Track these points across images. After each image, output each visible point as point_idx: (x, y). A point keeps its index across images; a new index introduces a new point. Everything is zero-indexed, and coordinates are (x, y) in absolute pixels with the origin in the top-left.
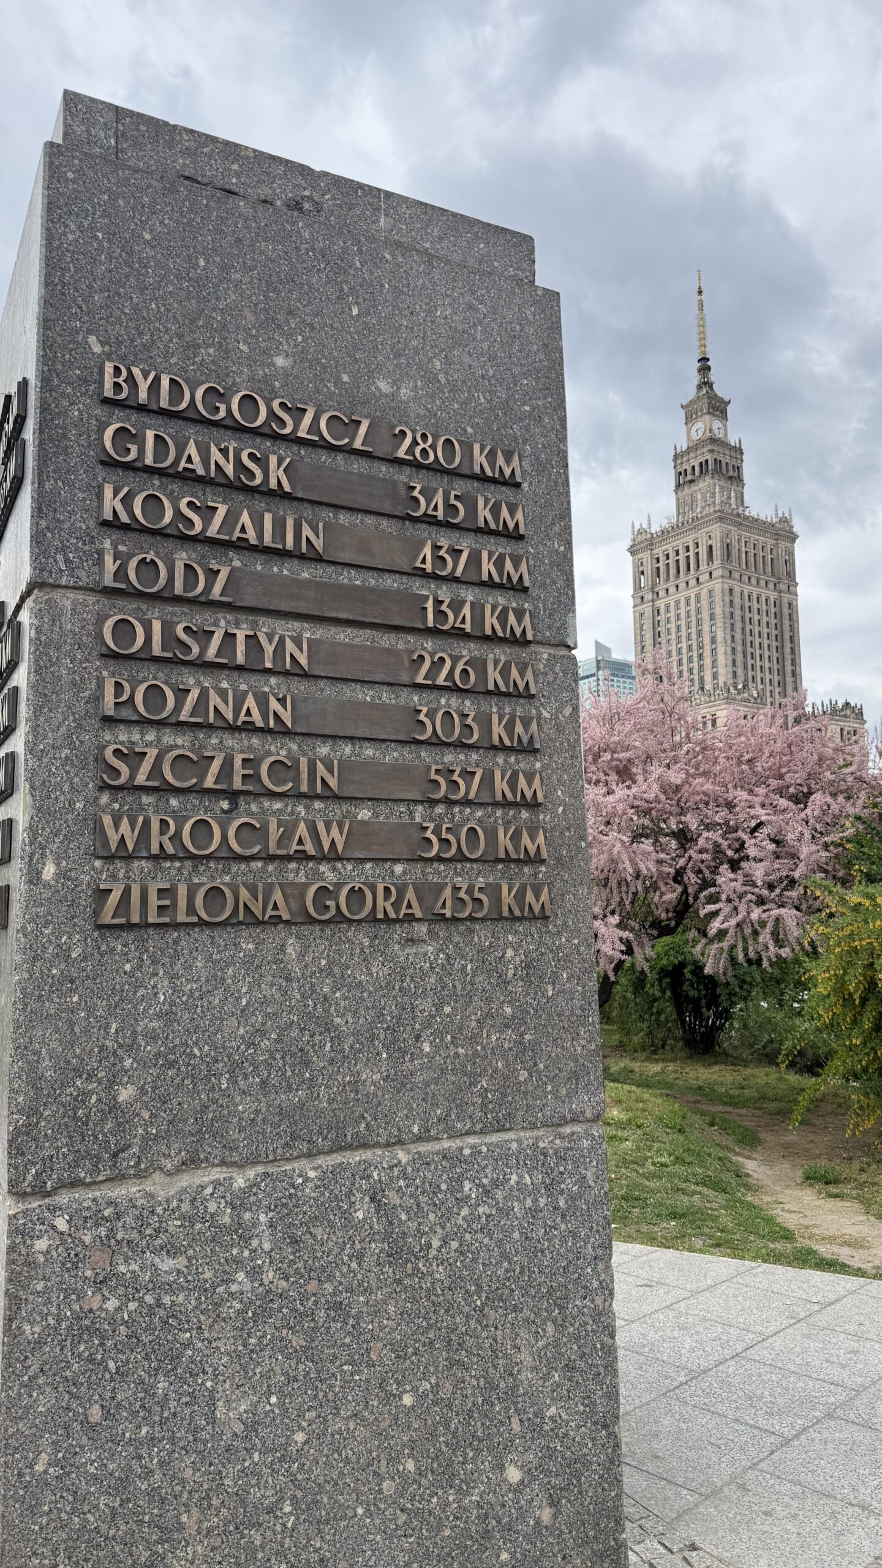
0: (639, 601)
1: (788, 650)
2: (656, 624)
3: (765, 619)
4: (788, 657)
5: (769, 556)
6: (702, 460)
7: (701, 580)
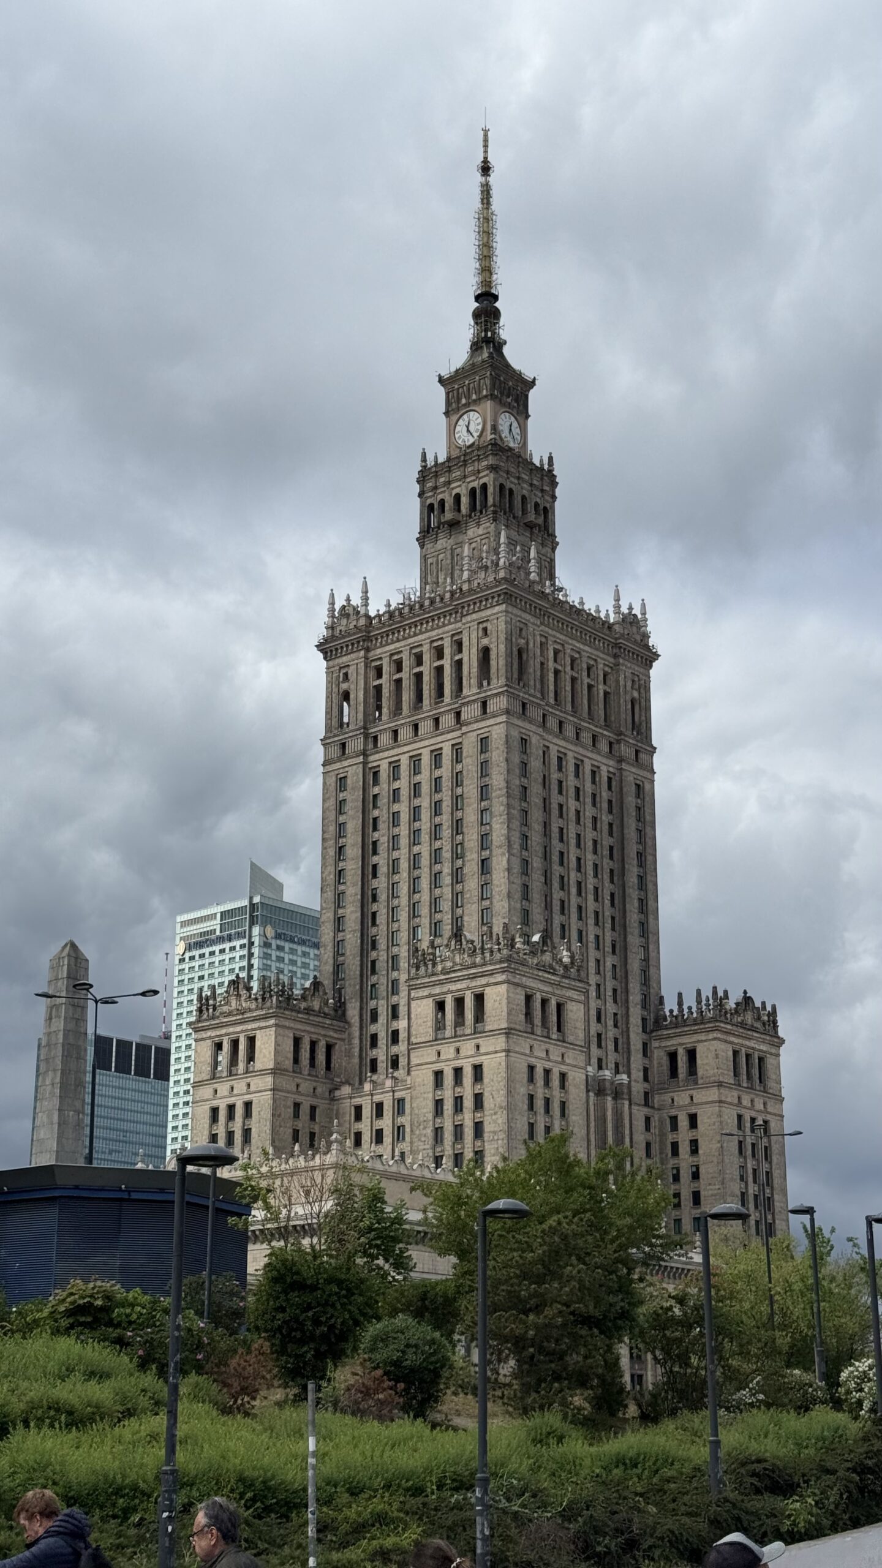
0: (336, 751)
1: (632, 879)
2: (369, 802)
3: (589, 812)
4: (633, 894)
5: (601, 687)
6: (475, 484)
7: (464, 716)
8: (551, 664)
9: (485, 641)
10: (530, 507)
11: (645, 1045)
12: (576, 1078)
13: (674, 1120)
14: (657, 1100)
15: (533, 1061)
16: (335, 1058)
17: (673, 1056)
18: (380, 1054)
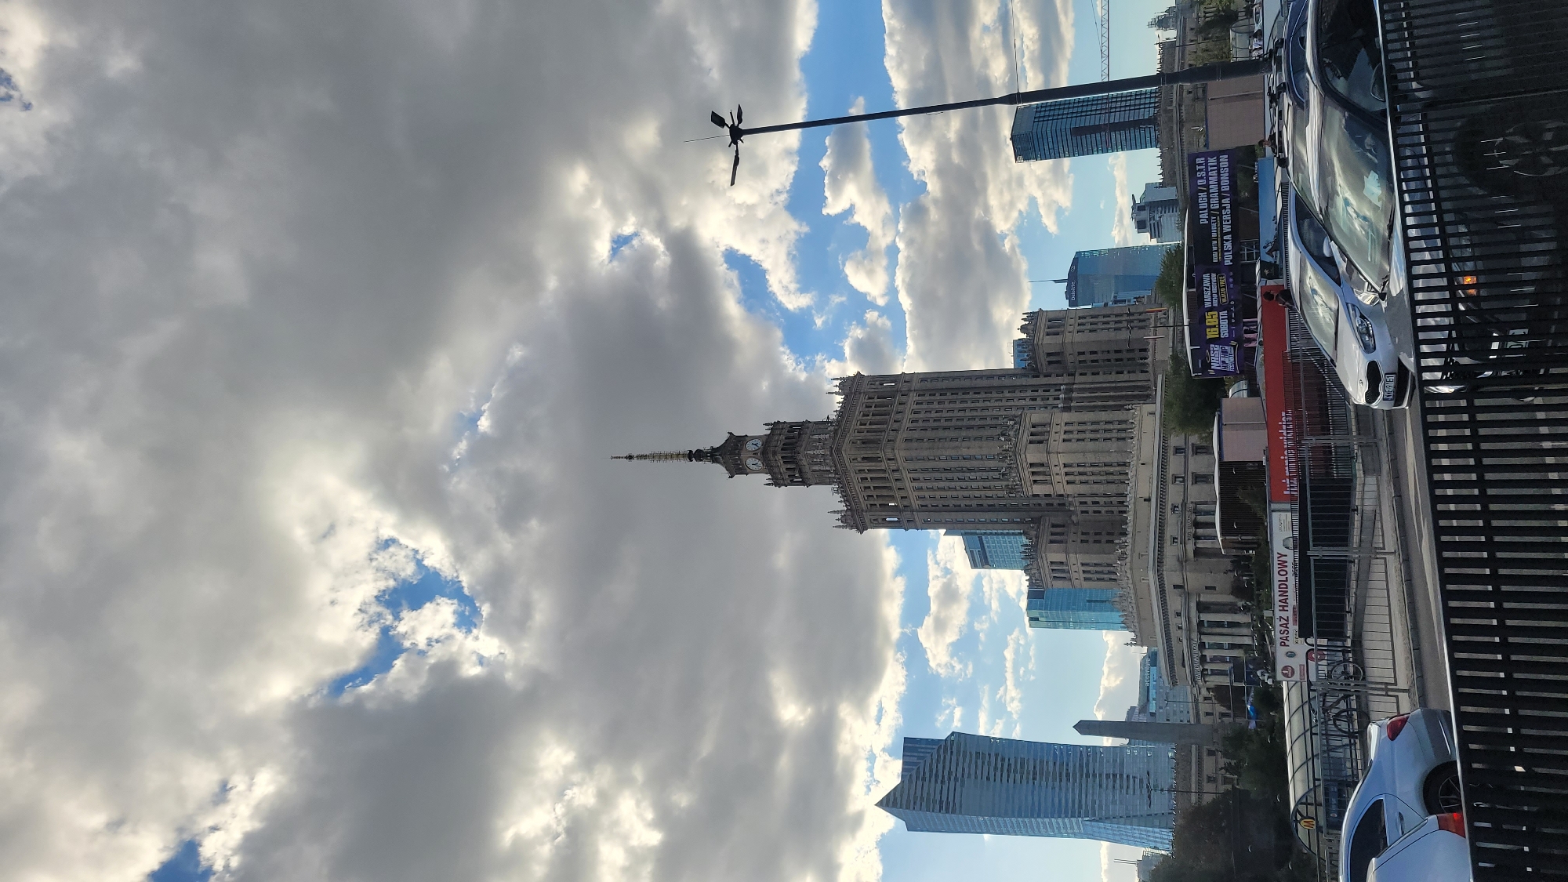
5: (876, 400)
6: (782, 462)
7: (895, 468)
8: (868, 427)
9: (859, 459)
10: (791, 434)
11: (1045, 376)
13: (1080, 362)
14: (1071, 370)
15: (1061, 440)
16: (1059, 523)
17: (1050, 363)
18: (1056, 502)
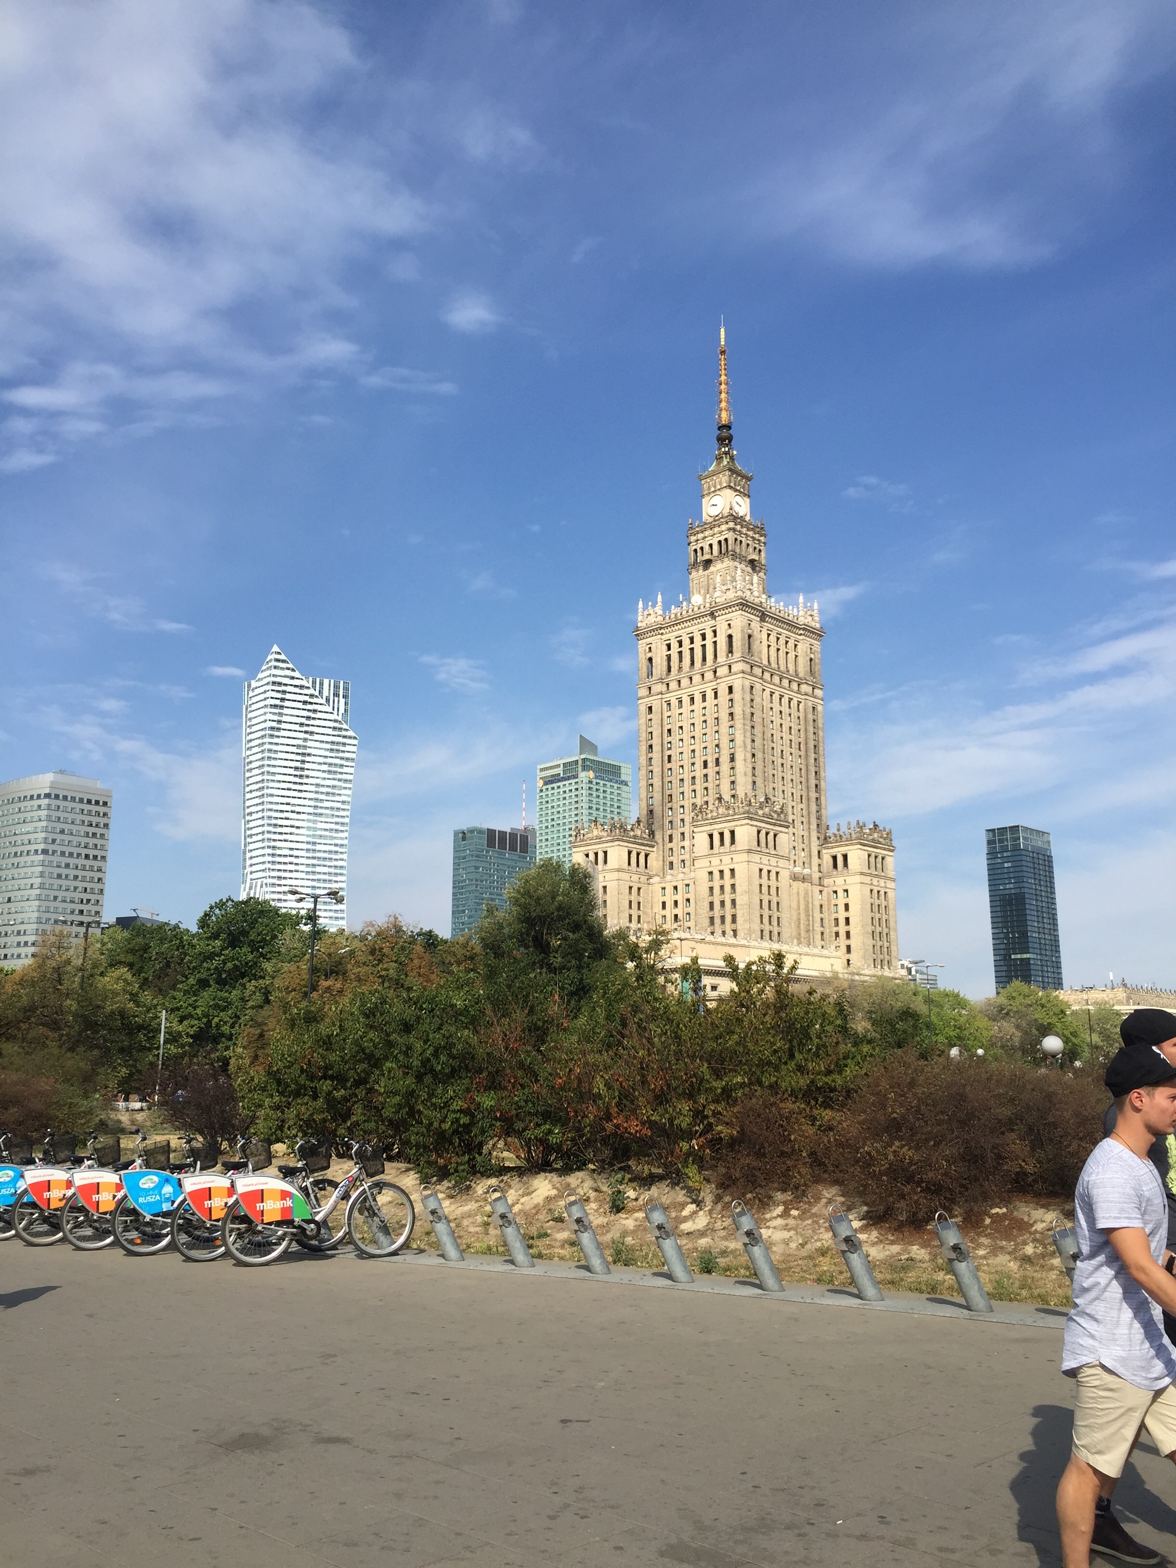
0: (645, 691)
4: (812, 769)
5: (793, 653)
6: (721, 538)
7: (718, 674)
8: (766, 643)
9: (730, 632)
10: (752, 550)
11: (819, 852)
12: (785, 875)
13: (836, 892)
14: (826, 882)
15: (761, 866)
16: (649, 861)
17: (835, 858)
18: (675, 859)
